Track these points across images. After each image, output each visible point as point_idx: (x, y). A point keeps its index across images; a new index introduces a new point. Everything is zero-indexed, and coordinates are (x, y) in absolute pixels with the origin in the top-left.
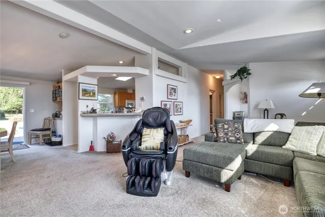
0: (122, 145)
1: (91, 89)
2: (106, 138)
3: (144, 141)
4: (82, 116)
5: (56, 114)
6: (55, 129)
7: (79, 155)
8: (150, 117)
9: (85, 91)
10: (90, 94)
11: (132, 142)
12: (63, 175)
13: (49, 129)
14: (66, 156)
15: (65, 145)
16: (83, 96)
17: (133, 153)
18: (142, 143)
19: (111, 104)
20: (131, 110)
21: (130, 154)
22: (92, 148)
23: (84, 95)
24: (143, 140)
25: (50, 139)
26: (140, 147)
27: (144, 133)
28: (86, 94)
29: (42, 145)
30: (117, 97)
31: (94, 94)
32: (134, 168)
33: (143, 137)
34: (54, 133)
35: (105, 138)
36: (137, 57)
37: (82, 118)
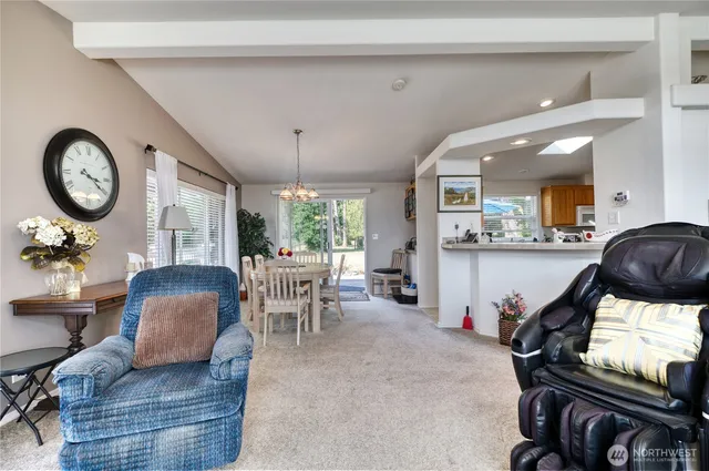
0: (514, 336)
1: (465, 186)
2: (500, 304)
3: (597, 341)
4: (444, 249)
5: (411, 243)
6: (409, 271)
7: (438, 332)
8: (632, 259)
9: (451, 193)
10: (463, 198)
11: (546, 333)
12: (392, 369)
13: (399, 271)
14: (413, 328)
15: (421, 304)
16: (446, 203)
17: (548, 370)
18: (591, 345)
19: (534, 220)
20: (581, 236)
21: (536, 372)
22: (468, 324)
23: (449, 202)
24: (594, 334)
25: (399, 289)
26: (582, 355)
27: (600, 313)
28: (454, 198)
29: (388, 298)
30: (548, 200)
31: (472, 197)
32: (540, 421)
33: (596, 324)
34: (408, 279)
35: (496, 305)
36: (597, 70)
37: (445, 253)
